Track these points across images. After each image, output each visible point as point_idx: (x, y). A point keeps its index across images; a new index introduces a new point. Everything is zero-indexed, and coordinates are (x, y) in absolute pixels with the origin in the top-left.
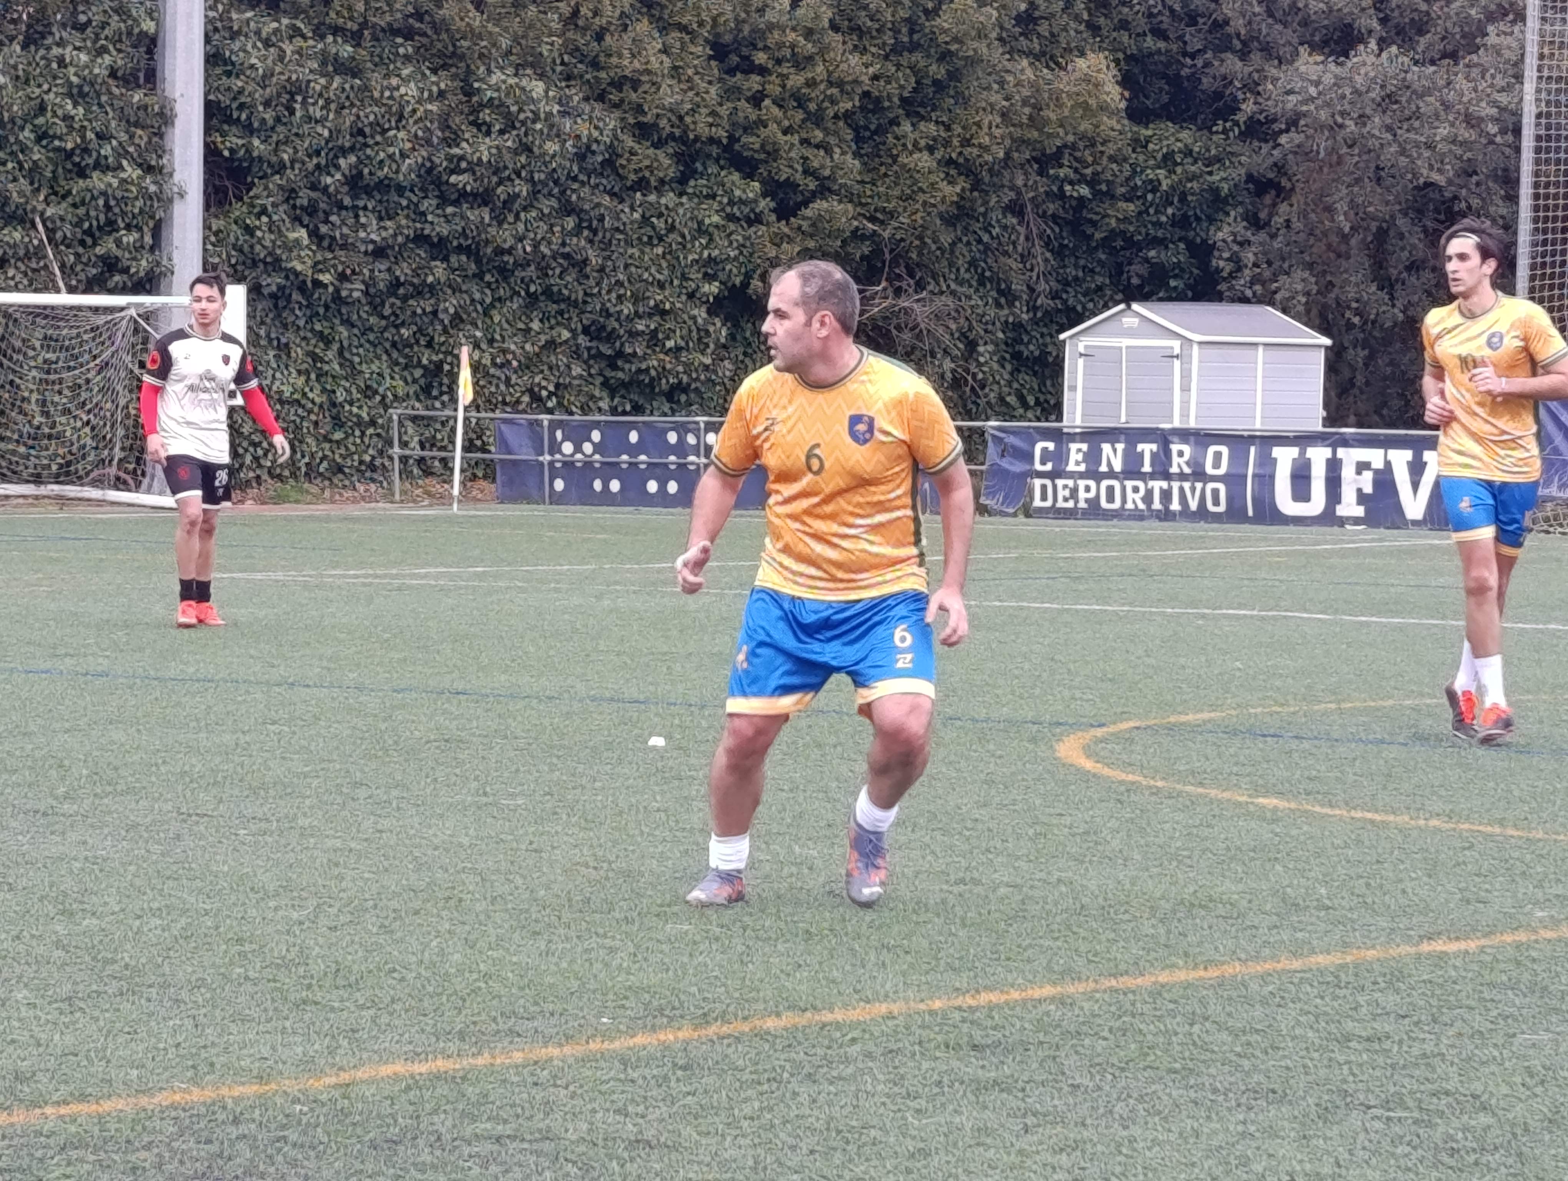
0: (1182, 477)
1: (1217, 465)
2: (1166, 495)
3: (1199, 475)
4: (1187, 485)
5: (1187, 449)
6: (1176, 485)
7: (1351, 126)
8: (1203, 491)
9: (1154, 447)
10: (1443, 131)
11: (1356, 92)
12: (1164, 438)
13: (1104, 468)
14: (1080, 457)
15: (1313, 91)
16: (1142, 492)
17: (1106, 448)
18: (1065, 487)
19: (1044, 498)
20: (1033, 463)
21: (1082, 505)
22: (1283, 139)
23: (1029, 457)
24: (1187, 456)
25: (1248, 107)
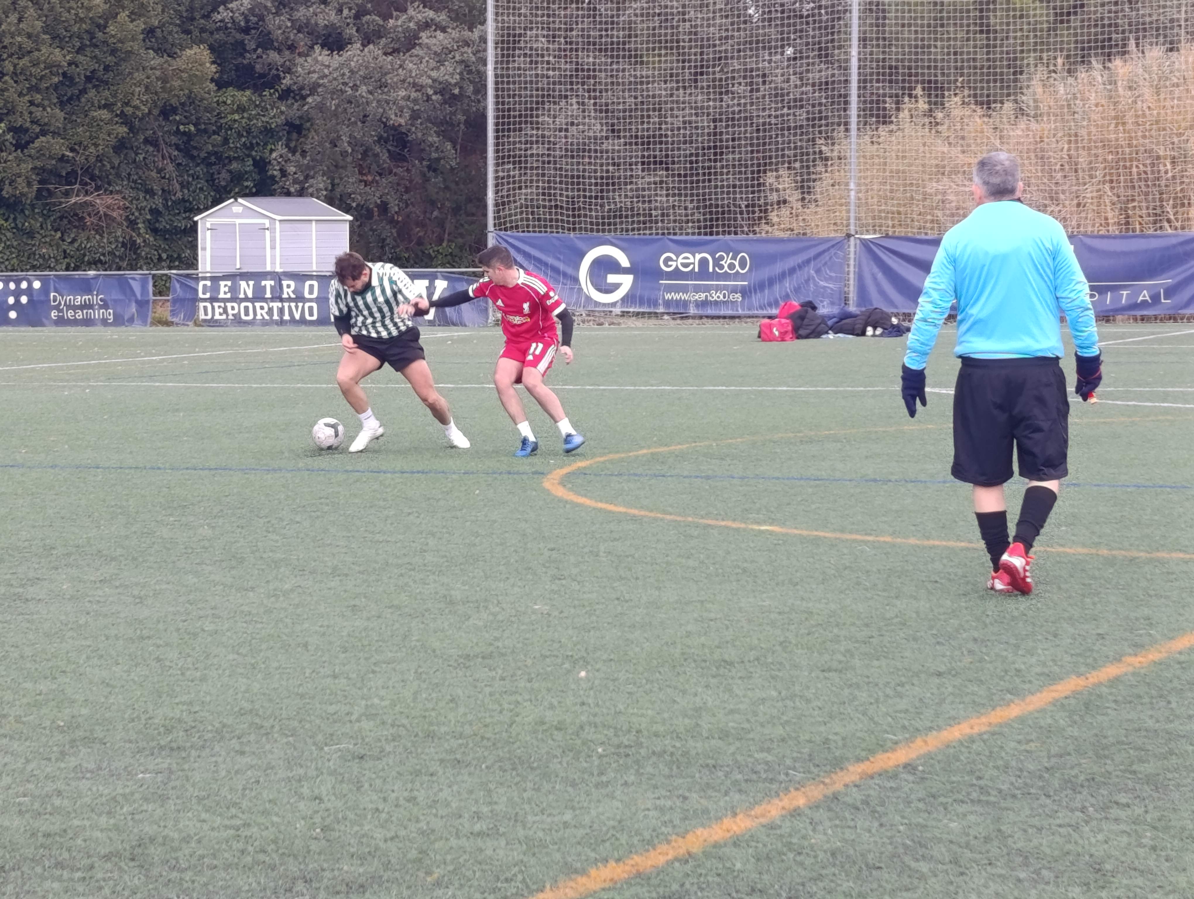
0: (290, 300)
1: (311, 292)
2: (281, 311)
3: (299, 298)
4: (293, 305)
5: (292, 283)
6: (286, 305)
7: (350, 91)
8: (303, 307)
9: (272, 283)
10: (402, 93)
11: (352, 71)
12: (278, 277)
13: (242, 296)
14: (227, 289)
15: (326, 71)
16: (266, 309)
17: (243, 284)
18: (219, 307)
19: (206, 314)
20: (197, 294)
21: (231, 317)
22: (310, 100)
23: (196, 291)
24: (293, 287)
25: (287, 81)
